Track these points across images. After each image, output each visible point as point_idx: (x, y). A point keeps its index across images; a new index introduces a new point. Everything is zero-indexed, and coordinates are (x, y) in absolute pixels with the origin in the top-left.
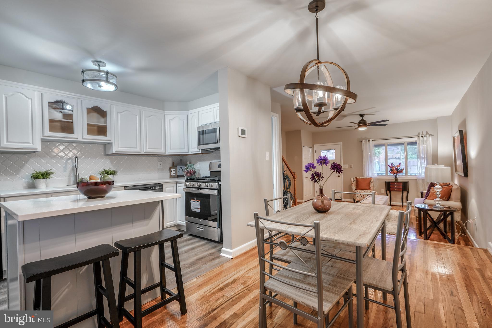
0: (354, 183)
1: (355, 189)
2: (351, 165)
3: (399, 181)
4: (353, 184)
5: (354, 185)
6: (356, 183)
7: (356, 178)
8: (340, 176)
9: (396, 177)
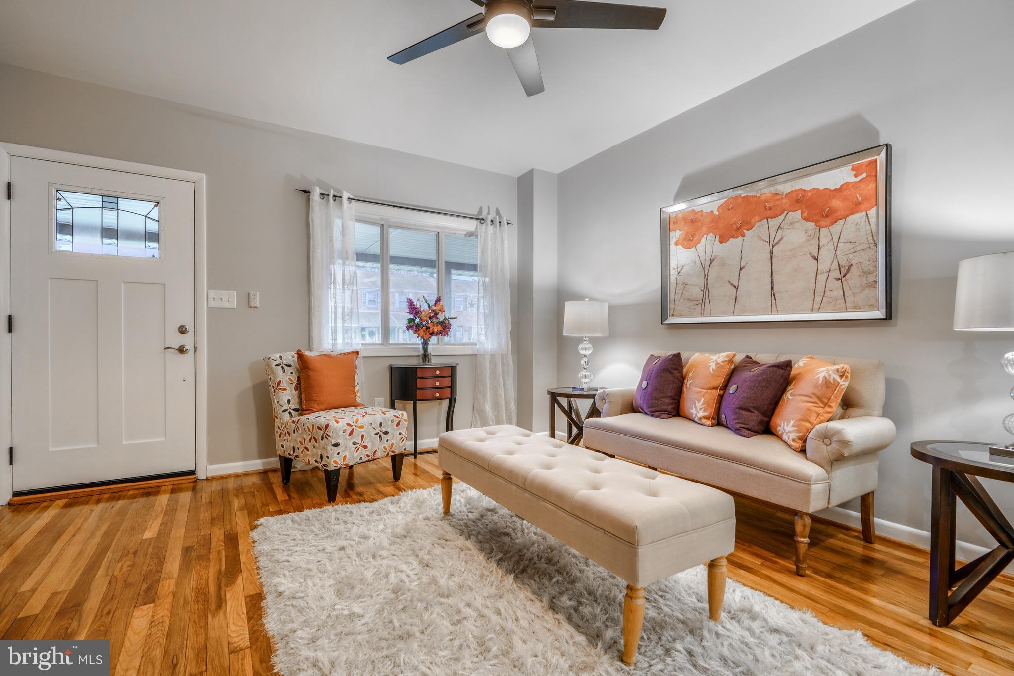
0: (287, 379)
1: (293, 406)
2: (252, 293)
3: (434, 362)
4: (284, 385)
5: (288, 392)
6: (294, 378)
7: (300, 356)
8: (189, 346)
9: (425, 349)
